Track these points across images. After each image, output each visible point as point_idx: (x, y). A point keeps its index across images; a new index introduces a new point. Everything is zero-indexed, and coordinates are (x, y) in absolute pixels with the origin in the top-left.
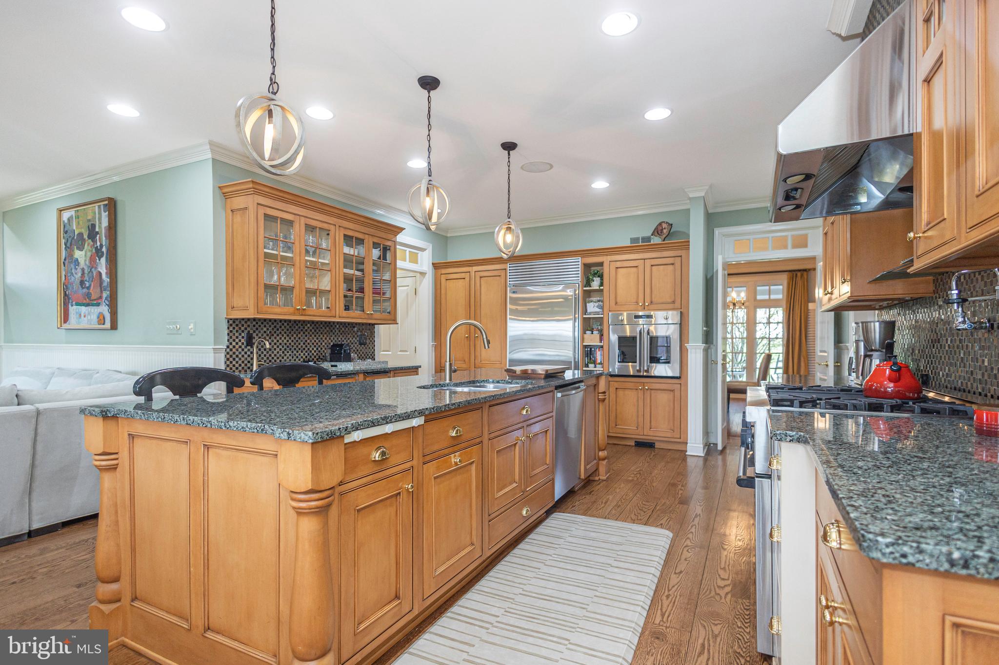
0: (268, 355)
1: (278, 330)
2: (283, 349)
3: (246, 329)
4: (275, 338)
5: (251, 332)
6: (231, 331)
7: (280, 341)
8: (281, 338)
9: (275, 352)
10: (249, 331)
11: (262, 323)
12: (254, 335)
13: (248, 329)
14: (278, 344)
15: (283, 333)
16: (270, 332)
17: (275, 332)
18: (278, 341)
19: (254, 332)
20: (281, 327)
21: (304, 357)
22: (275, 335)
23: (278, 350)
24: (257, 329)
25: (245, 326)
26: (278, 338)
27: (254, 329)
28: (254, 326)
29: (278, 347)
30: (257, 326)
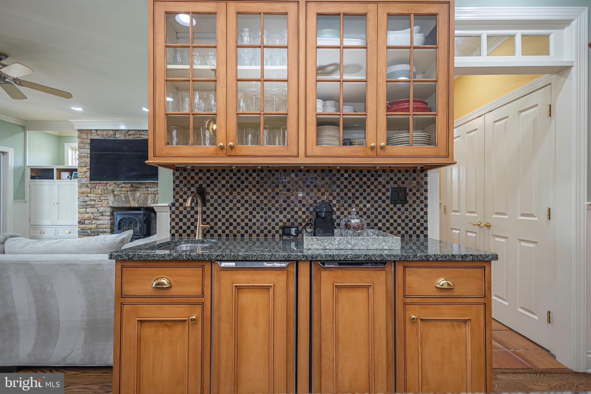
0: (227, 216)
1: (243, 182)
2: (250, 209)
3: (197, 182)
4: (239, 193)
5: (204, 186)
6: (177, 186)
7: (246, 198)
8: (247, 194)
9: (239, 213)
10: (201, 185)
11: (220, 174)
12: (208, 190)
13: (200, 182)
14: (243, 201)
15: (250, 186)
16: (231, 186)
17: (239, 186)
18: (242, 198)
19: (208, 186)
20: (247, 179)
21: (285, 220)
22: (239, 190)
23: (242, 209)
24: (212, 182)
25: (196, 178)
26: (243, 194)
27: (208, 182)
28: (208, 178)
29: (243, 205)
30: (212, 178)
